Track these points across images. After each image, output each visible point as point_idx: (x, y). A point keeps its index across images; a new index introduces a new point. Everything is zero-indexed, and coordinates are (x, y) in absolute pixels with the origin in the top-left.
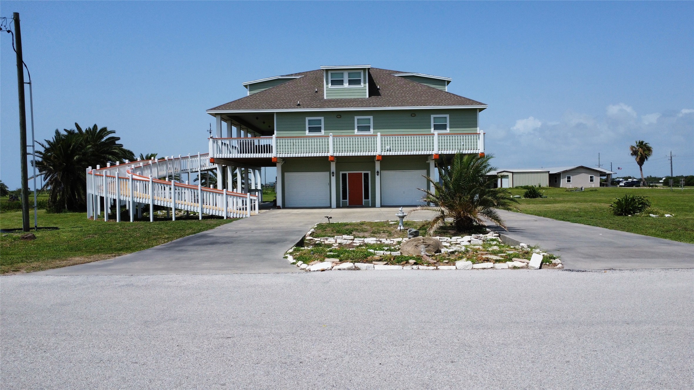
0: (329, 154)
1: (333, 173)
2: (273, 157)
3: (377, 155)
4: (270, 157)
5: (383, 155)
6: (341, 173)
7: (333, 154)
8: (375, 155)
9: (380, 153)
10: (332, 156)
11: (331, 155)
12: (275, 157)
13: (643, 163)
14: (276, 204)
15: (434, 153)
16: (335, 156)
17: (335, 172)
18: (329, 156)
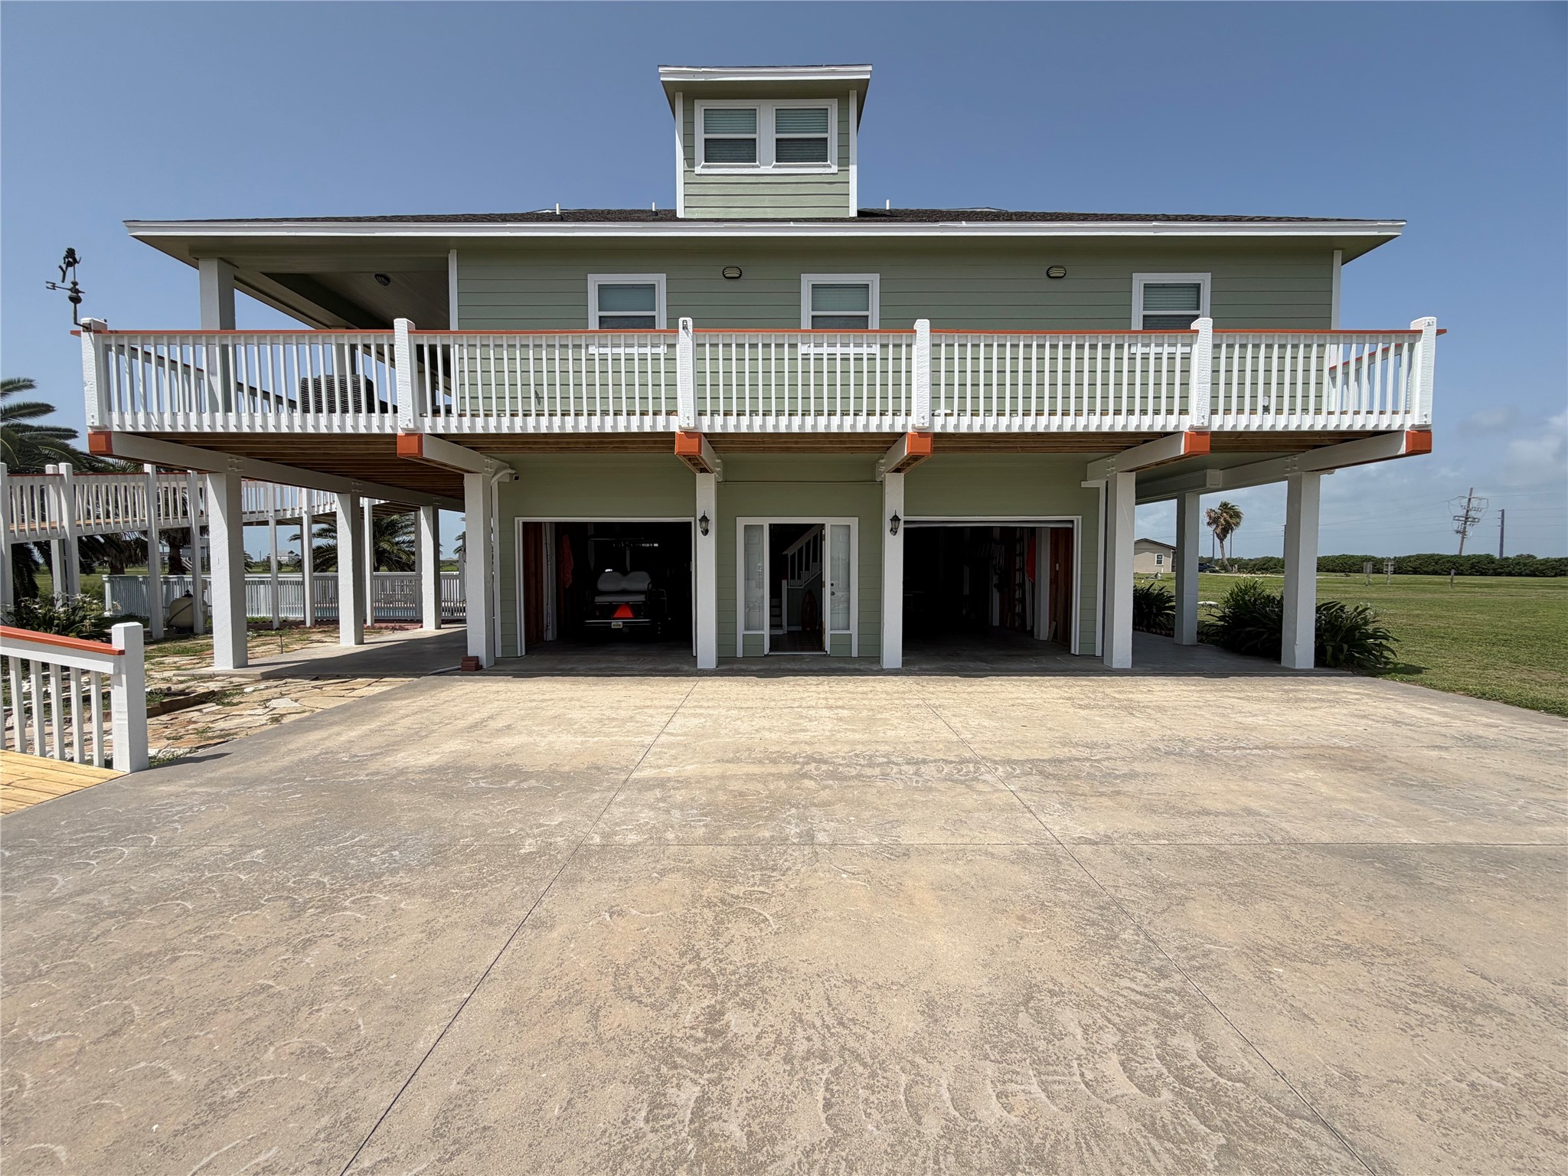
0: (676, 425)
1: (704, 519)
2: (400, 432)
3: (910, 430)
4: (388, 431)
5: (938, 429)
6: (742, 522)
7: (698, 424)
8: (898, 429)
9: (927, 420)
10: (689, 434)
11: (684, 425)
12: (410, 434)
13: (1225, 536)
14: (466, 647)
15: (1187, 423)
16: (705, 435)
17: (712, 517)
18: (677, 430)
